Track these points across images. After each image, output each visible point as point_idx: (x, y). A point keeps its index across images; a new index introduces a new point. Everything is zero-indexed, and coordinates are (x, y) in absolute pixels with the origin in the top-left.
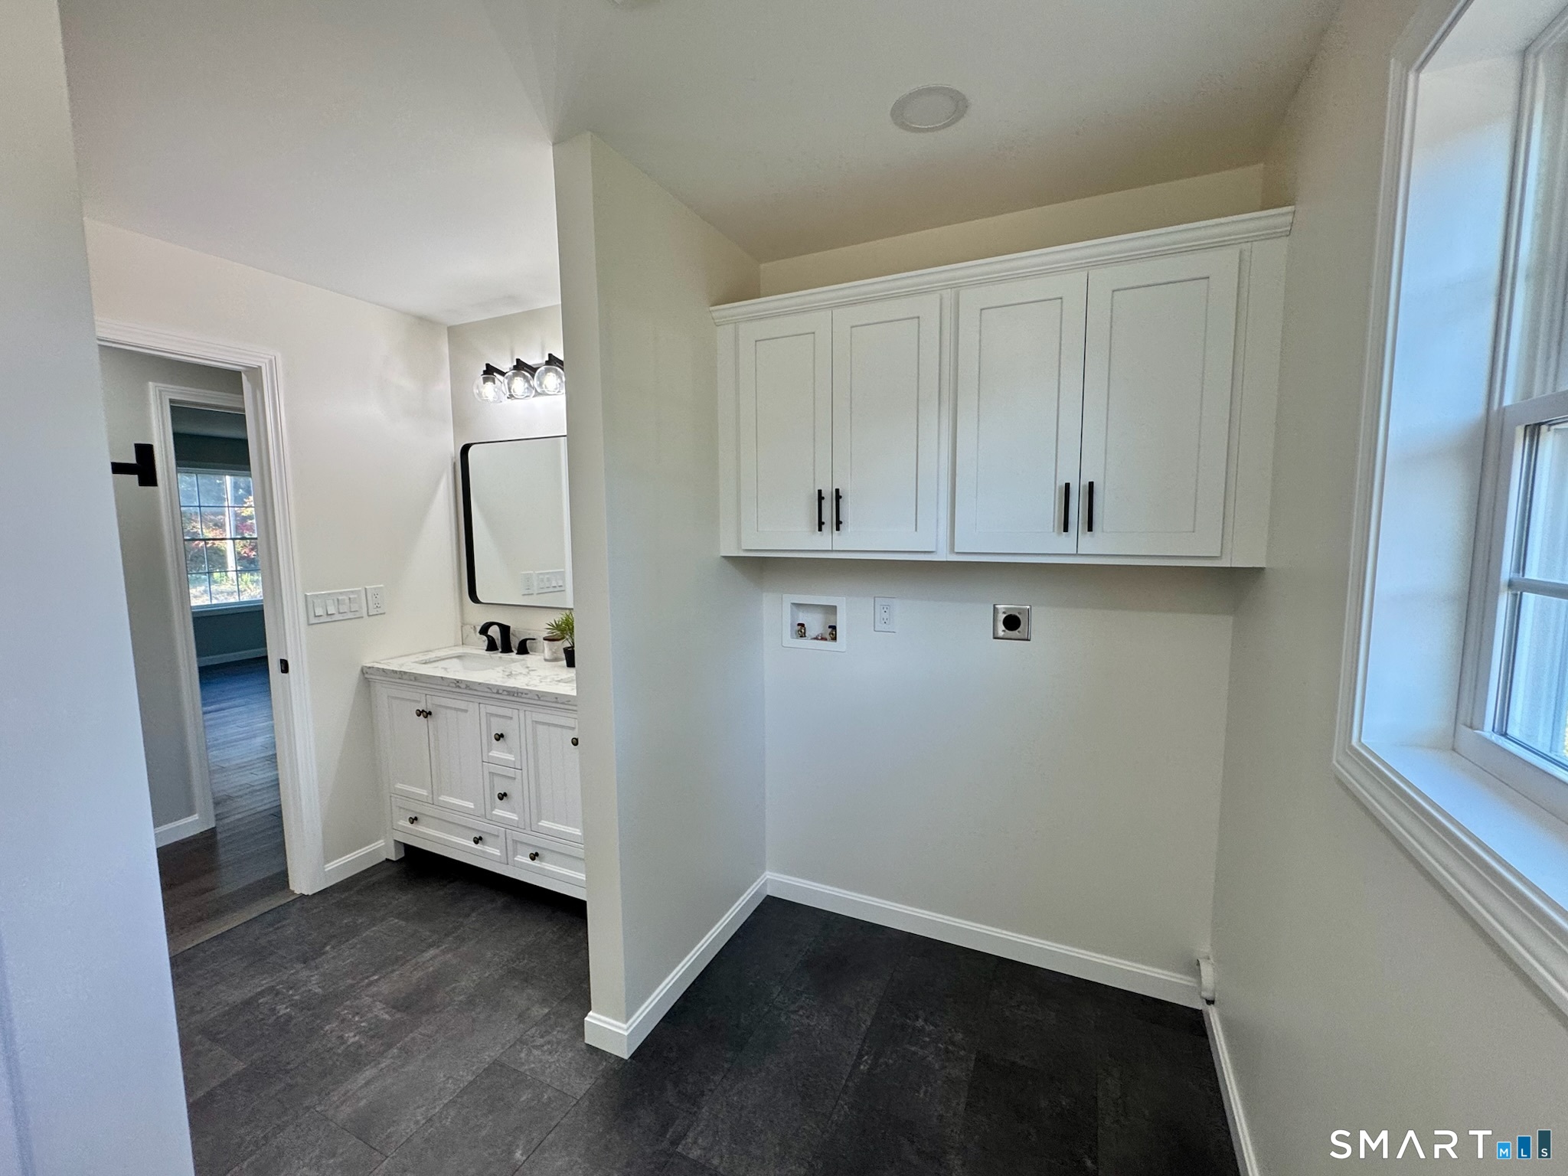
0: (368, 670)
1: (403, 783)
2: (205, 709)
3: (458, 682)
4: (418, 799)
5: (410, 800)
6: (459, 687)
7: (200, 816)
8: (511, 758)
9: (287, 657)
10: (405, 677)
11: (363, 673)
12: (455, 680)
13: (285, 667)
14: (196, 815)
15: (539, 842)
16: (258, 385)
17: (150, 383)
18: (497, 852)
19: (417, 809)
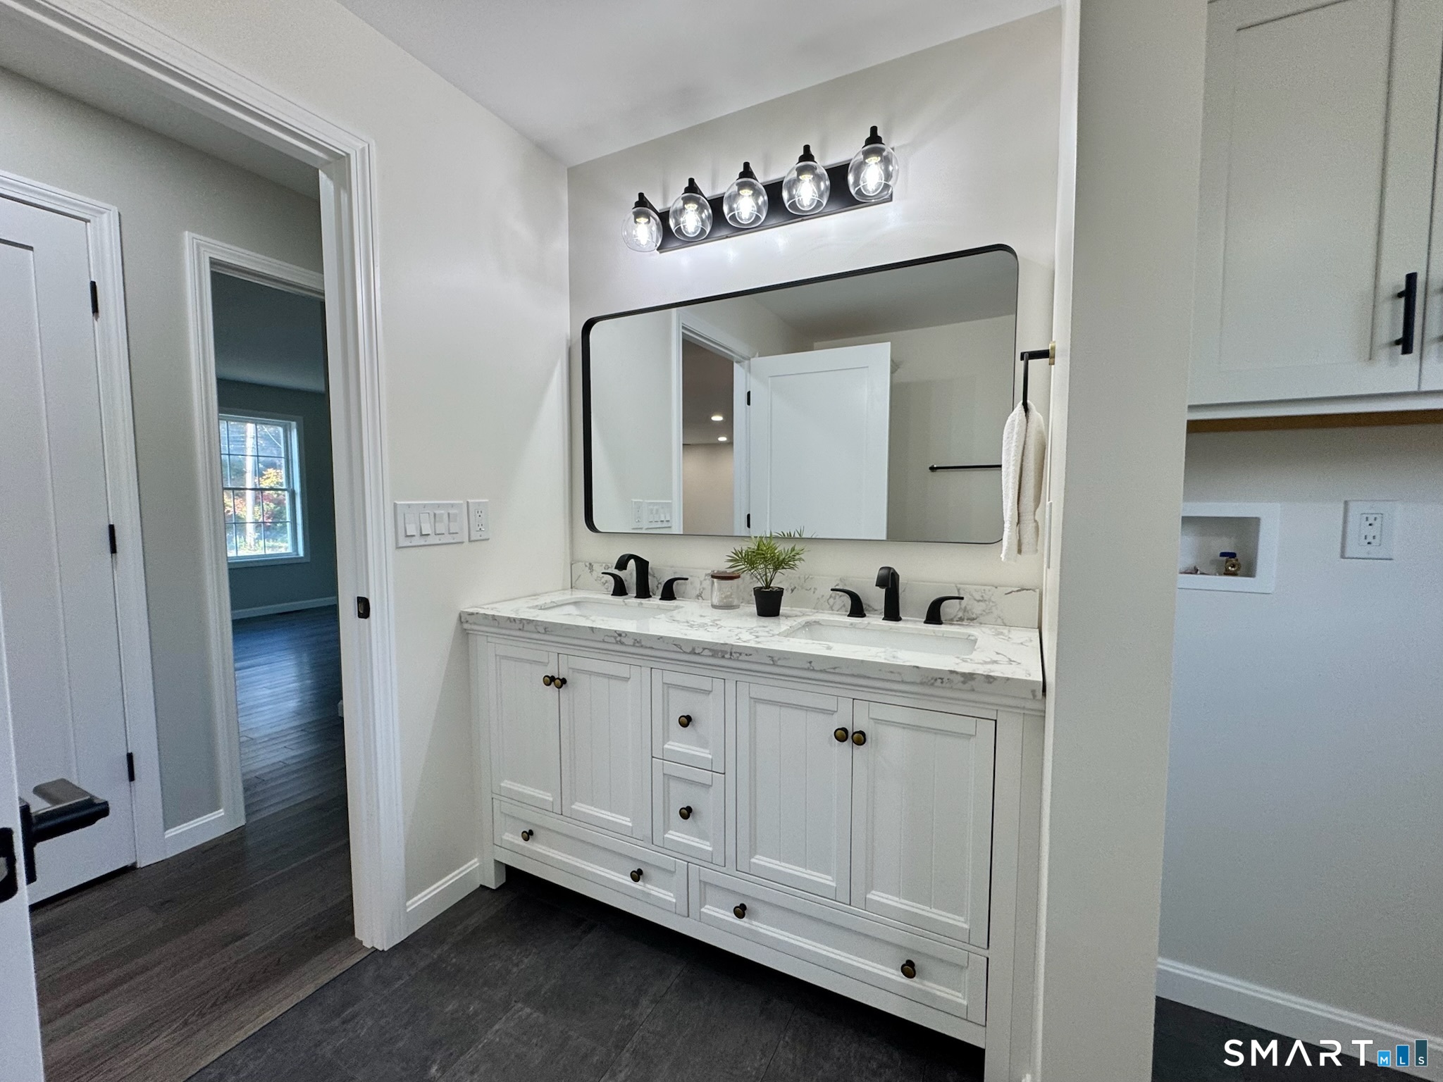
0: (469, 618)
1: (513, 780)
2: (238, 665)
3: (620, 635)
4: (540, 807)
5: (523, 805)
6: (622, 643)
7: (225, 811)
8: (705, 754)
9: (368, 595)
10: (527, 627)
11: (461, 622)
12: (616, 631)
13: (364, 608)
14: (221, 810)
15: (749, 889)
16: (343, 183)
17: (187, 233)
18: (669, 897)
19: (534, 819)
